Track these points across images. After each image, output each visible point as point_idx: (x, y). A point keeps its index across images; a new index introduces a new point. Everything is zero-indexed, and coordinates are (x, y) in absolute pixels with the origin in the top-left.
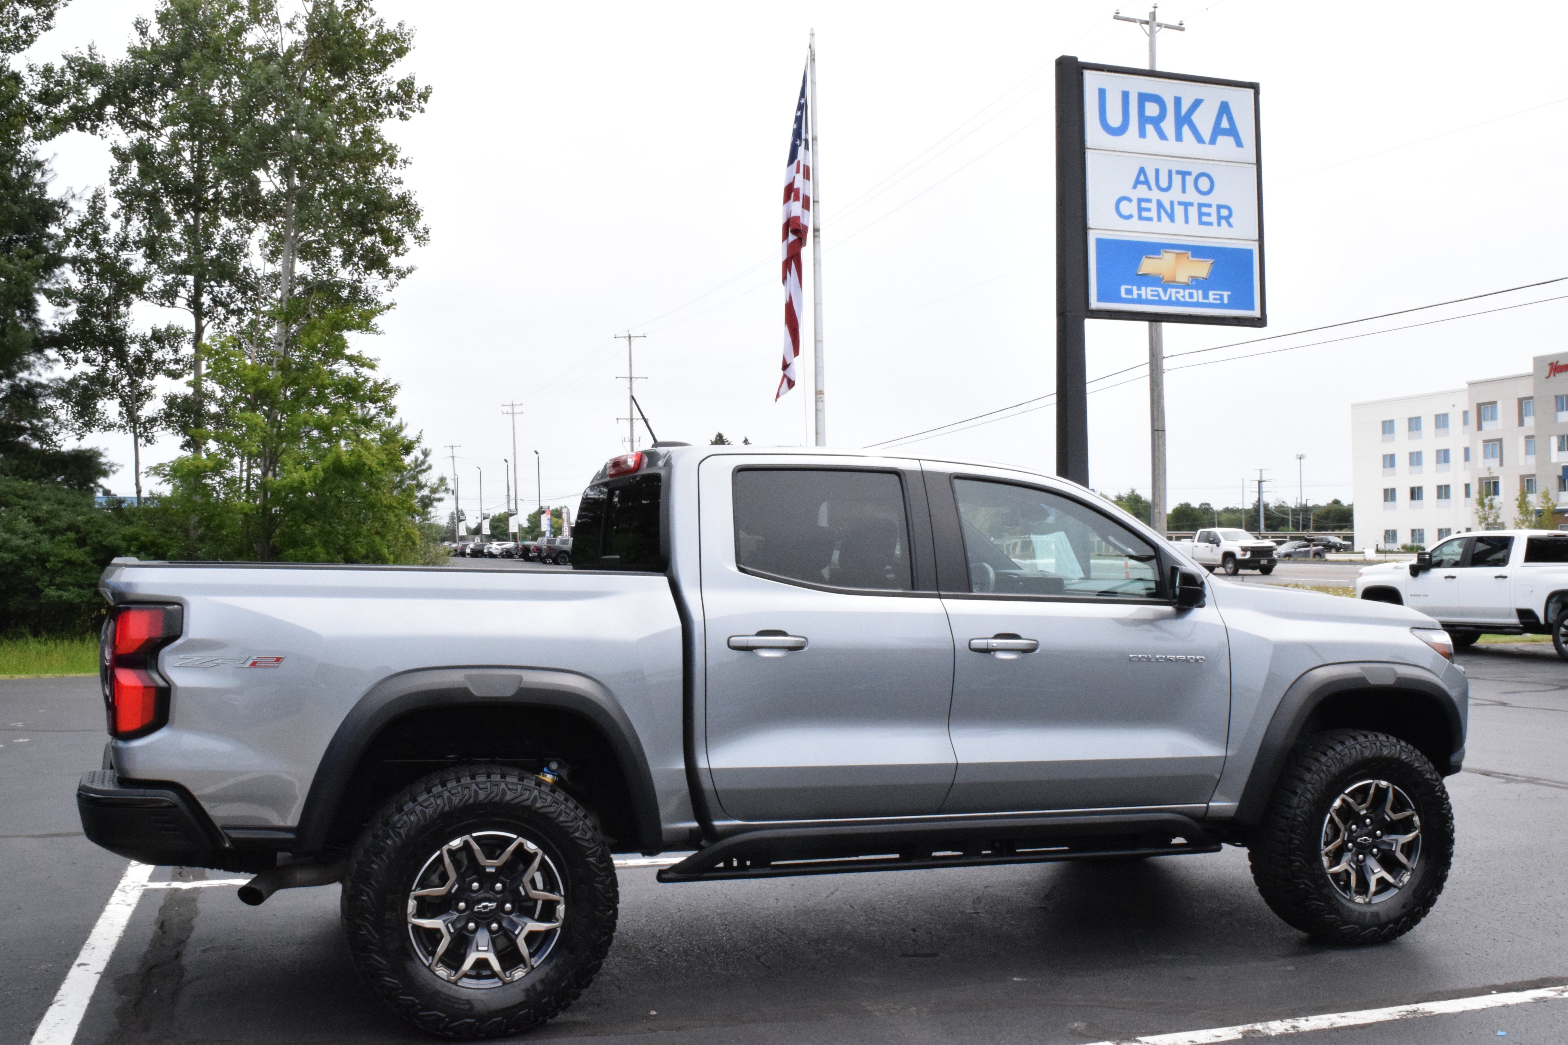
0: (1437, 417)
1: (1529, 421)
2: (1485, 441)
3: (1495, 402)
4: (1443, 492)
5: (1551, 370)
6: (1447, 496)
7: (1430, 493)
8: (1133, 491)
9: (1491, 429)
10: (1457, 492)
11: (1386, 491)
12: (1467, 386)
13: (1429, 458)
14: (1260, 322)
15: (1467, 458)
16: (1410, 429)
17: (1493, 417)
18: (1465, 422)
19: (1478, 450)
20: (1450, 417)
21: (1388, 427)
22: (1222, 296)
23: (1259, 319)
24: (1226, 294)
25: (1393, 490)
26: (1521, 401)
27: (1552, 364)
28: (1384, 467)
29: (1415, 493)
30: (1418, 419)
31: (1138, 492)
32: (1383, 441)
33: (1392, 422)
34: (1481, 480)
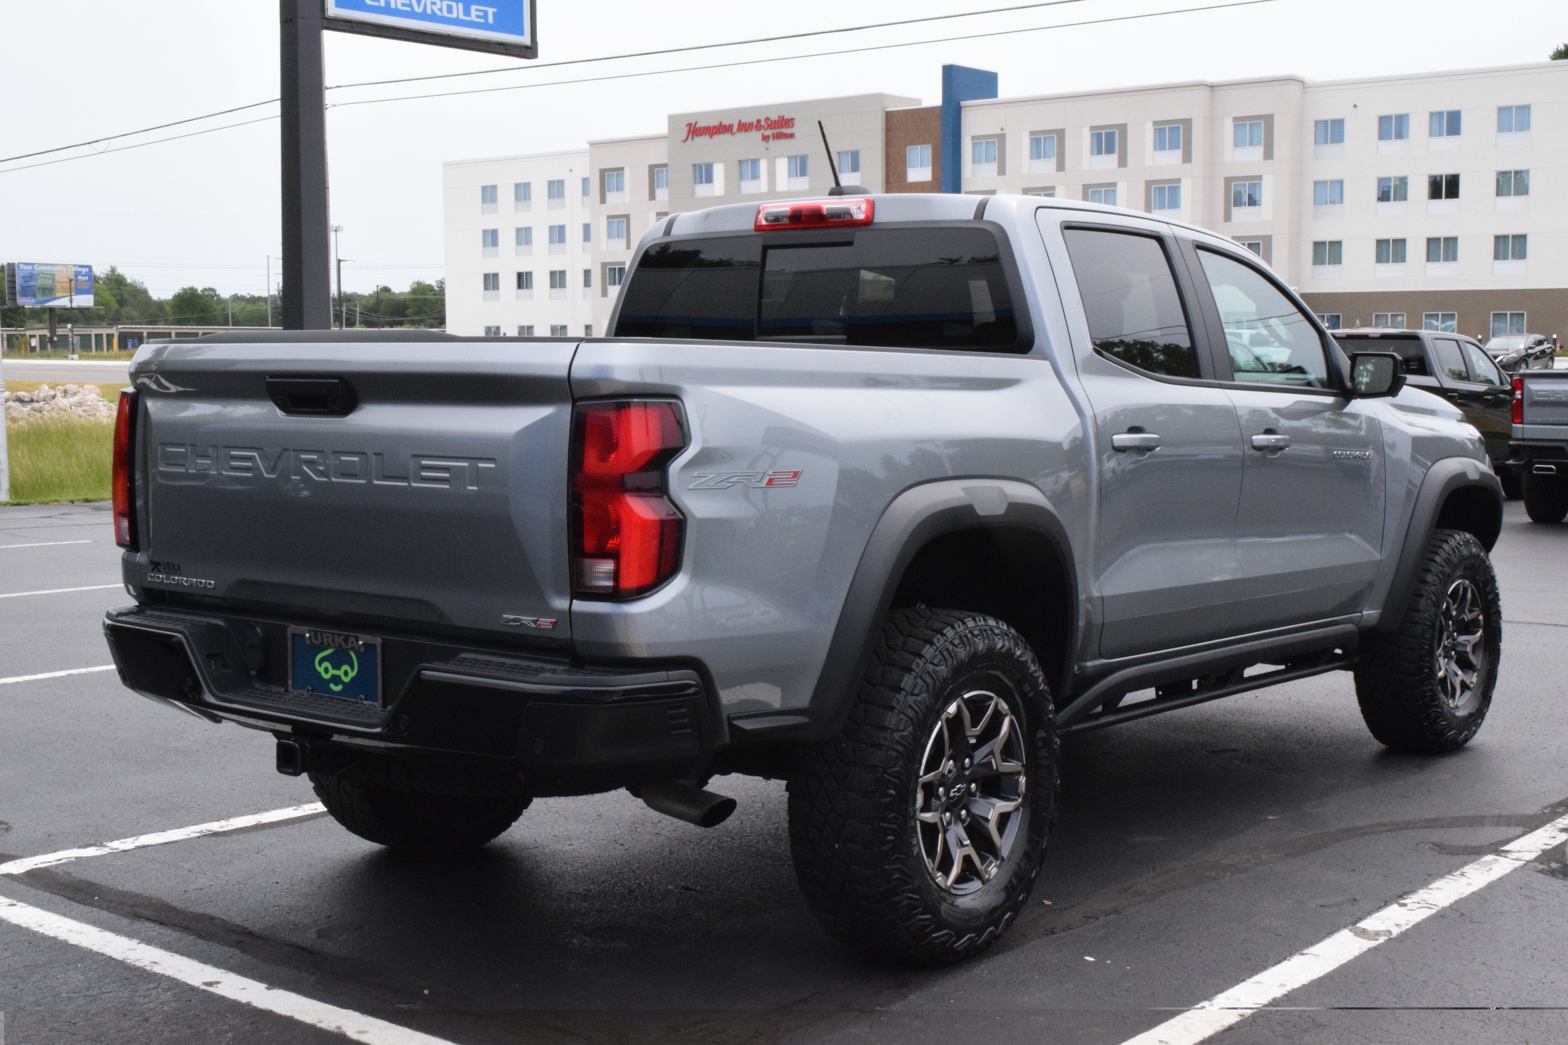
0: (551, 183)
1: (662, 194)
2: (609, 217)
3: (622, 169)
4: (558, 279)
5: (689, 132)
6: (563, 285)
7: (541, 280)
8: (113, 270)
9: (617, 202)
10: (575, 279)
11: (486, 276)
12: (588, 146)
13: (540, 236)
14: (529, 51)
15: (587, 237)
16: (517, 199)
17: (619, 188)
18: (585, 192)
19: (601, 228)
20: (567, 185)
21: (489, 194)
22: (486, 13)
23: (527, 47)
24: (491, 11)
25: (496, 276)
26: (652, 168)
27: (690, 125)
28: (485, 245)
29: (523, 280)
30: (527, 185)
31: (120, 271)
32: (483, 212)
33: (494, 188)
34: (604, 265)
